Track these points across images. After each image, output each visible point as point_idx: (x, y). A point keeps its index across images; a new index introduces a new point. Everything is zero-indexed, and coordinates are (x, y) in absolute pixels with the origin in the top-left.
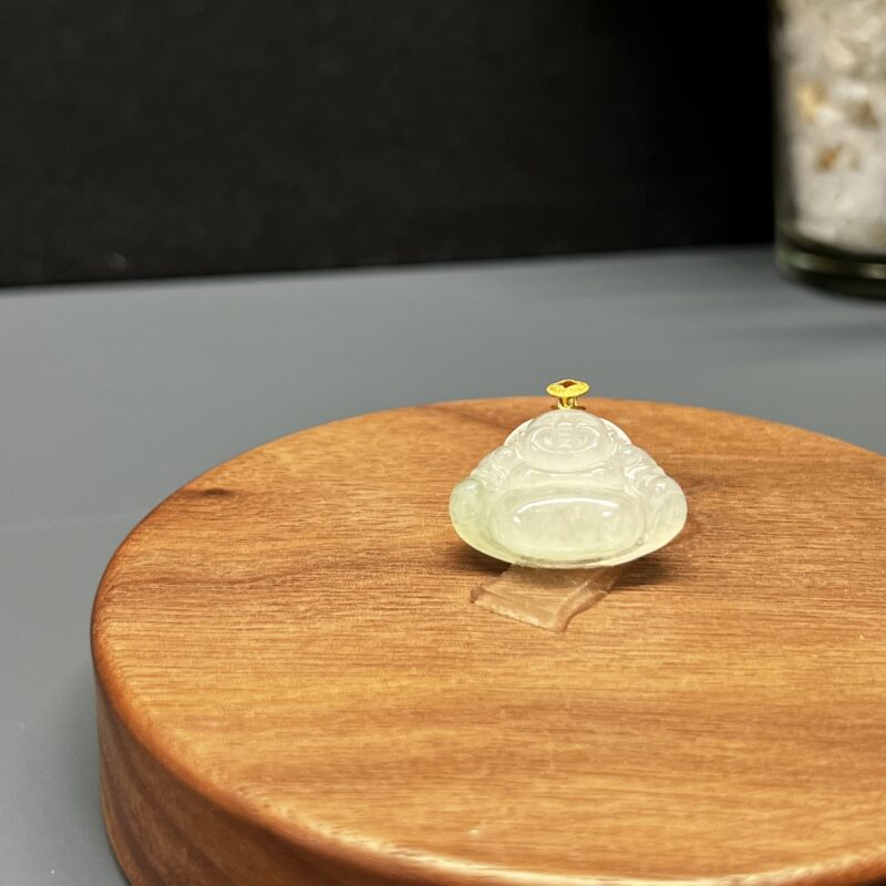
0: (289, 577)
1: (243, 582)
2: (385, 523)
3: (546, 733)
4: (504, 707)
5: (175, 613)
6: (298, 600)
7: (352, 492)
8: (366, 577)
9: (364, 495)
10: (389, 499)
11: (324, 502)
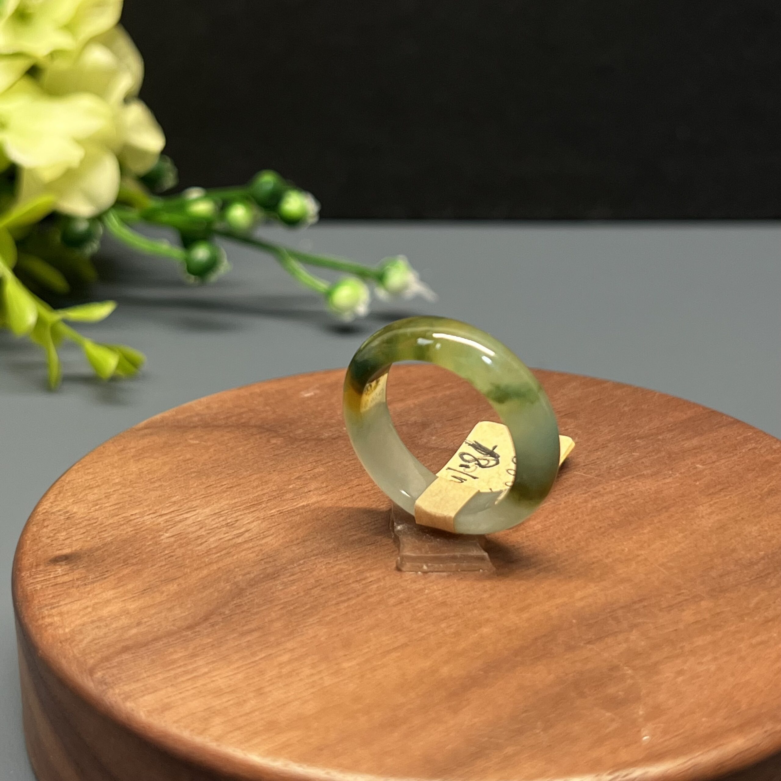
0: (231, 605)
1: (198, 624)
2: (242, 534)
3: (590, 646)
4: (536, 639)
5: (179, 670)
6: (266, 620)
7: (178, 519)
8: (293, 582)
9: (192, 517)
10: (218, 514)
11: (167, 535)
